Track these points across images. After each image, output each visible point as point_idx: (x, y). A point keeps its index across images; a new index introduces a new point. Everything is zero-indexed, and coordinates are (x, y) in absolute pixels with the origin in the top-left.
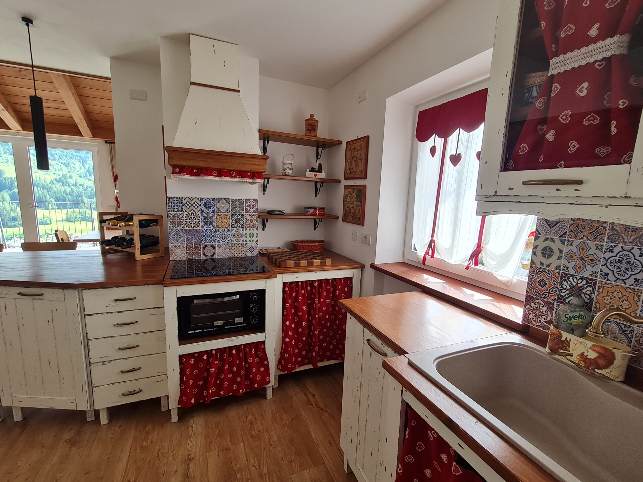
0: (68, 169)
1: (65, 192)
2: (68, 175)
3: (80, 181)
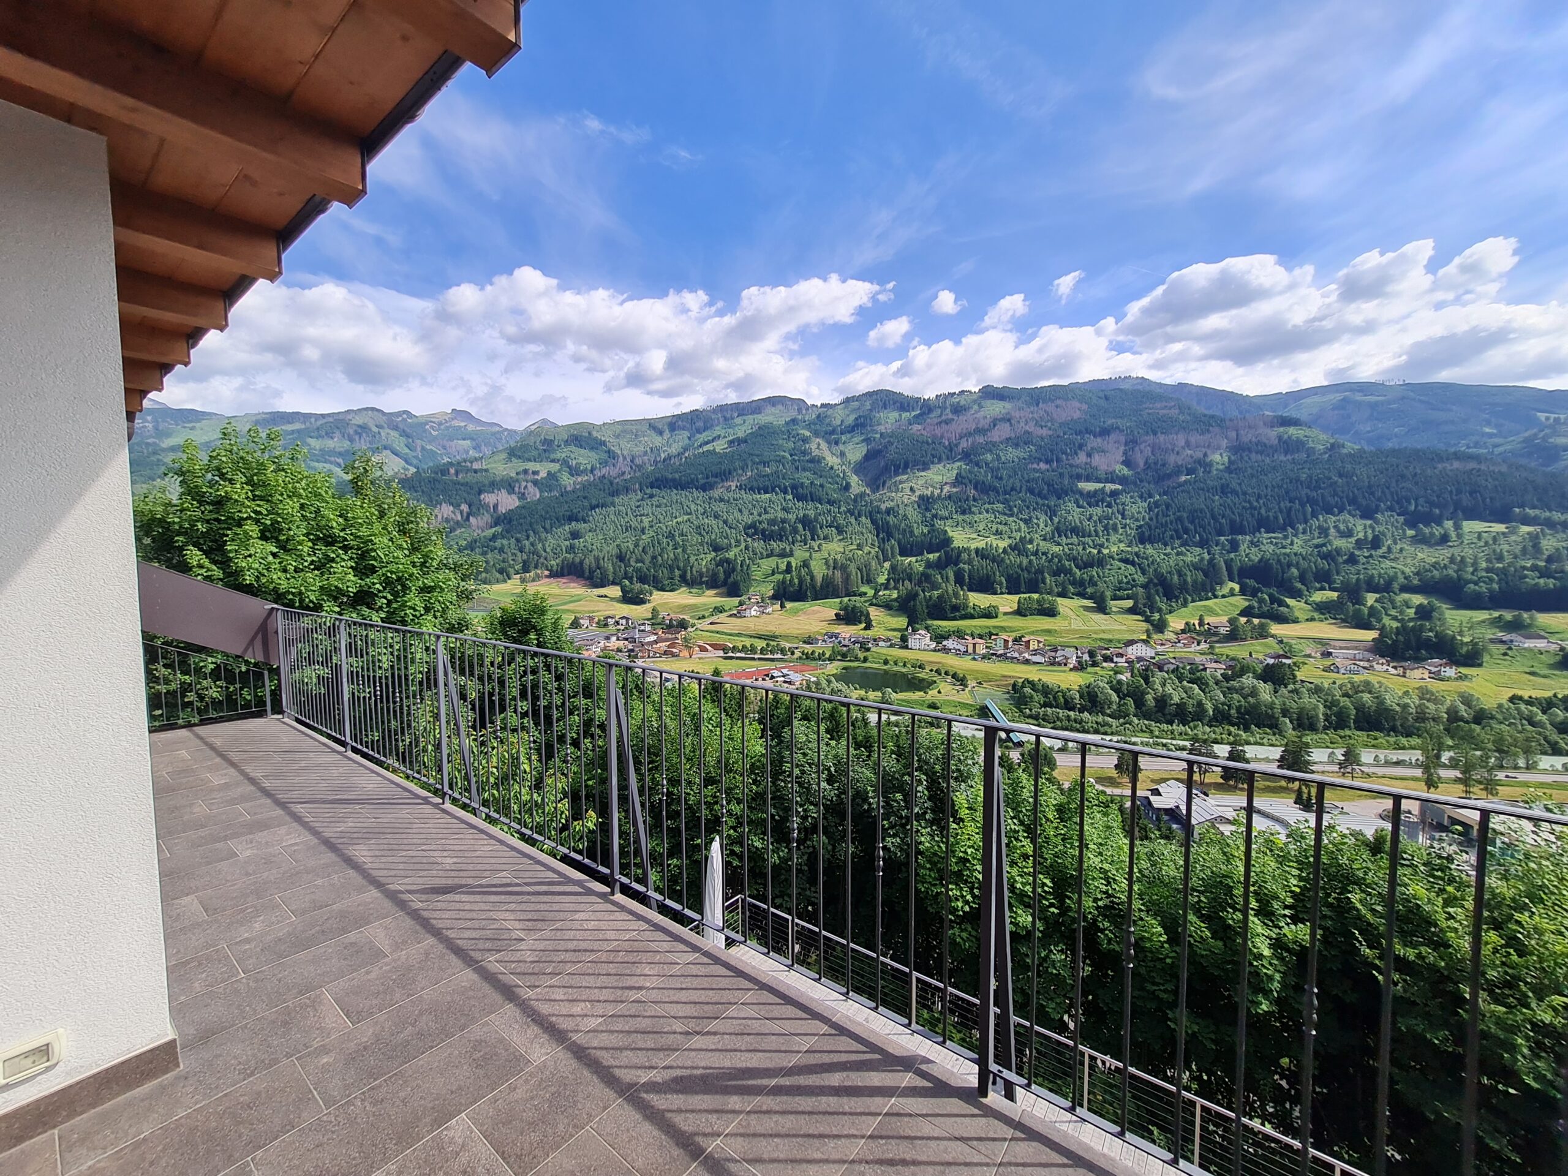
0: (1028, 528)
1: (1020, 566)
2: (1028, 537)
3: (1044, 546)
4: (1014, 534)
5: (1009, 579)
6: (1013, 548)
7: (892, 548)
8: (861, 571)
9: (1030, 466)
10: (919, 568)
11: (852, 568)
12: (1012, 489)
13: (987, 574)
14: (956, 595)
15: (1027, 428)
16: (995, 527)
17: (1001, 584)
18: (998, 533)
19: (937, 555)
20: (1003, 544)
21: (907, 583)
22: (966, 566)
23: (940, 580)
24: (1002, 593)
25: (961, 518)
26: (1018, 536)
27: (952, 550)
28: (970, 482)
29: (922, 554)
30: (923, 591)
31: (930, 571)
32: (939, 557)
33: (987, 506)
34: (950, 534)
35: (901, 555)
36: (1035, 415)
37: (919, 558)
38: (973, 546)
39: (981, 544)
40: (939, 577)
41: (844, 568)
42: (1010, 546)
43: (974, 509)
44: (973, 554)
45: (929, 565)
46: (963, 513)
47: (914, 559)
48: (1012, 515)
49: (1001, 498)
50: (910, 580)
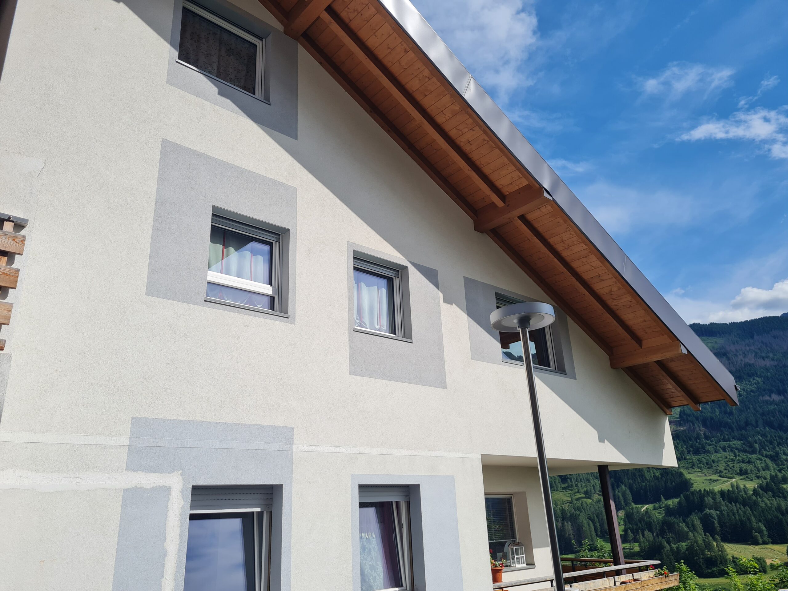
4: (762, 473)
5: (769, 524)
6: (766, 488)
7: (624, 494)
8: (593, 521)
9: (761, 398)
10: (658, 515)
11: (583, 518)
12: (747, 423)
13: (741, 521)
14: (708, 546)
15: (747, 360)
16: (737, 466)
17: (760, 531)
18: (742, 473)
19: (676, 500)
20: (751, 485)
21: (647, 533)
22: (713, 512)
23: (686, 529)
24: (765, 543)
25: (695, 458)
26: (767, 474)
27: (693, 493)
28: (697, 419)
29: (659, 500)
30: (669, 543)
31: (672, 519)
32: (680, 503)
33: (722, 444)
34: (688, 476)
35: (636, 502)
36: (753, 348)
37: (657, 505)
38: (717, 488)
39: (725, 485)
40: (683, 525)
41: (573, 519)
42: (761, 486)
43: (708, 448)
44: (719, 498)
45: (669, 511)
46: (697, 452)
47: (650, 506)
48: (753, 452)
49: (736, 434)
50: (651, 530)
